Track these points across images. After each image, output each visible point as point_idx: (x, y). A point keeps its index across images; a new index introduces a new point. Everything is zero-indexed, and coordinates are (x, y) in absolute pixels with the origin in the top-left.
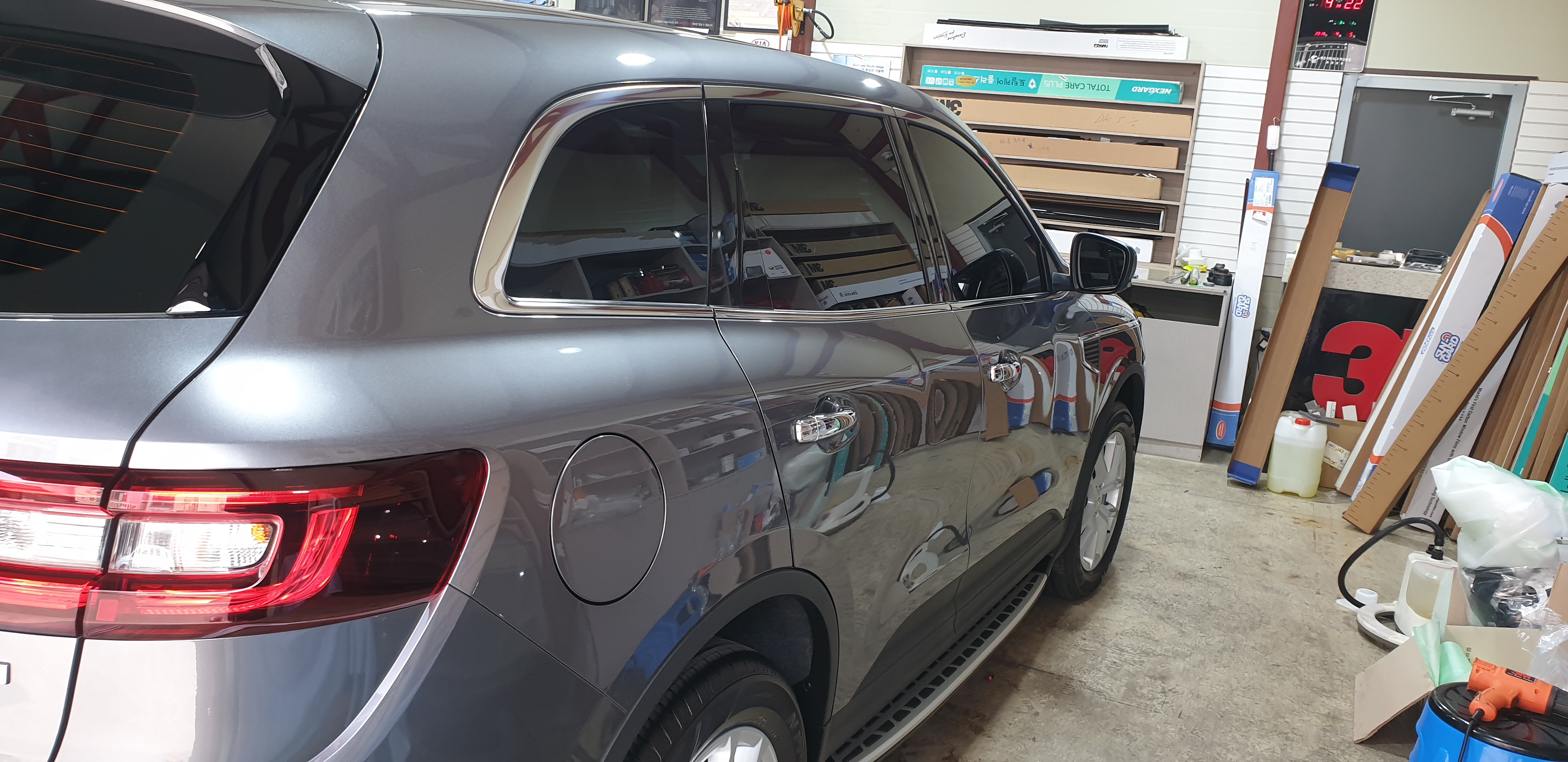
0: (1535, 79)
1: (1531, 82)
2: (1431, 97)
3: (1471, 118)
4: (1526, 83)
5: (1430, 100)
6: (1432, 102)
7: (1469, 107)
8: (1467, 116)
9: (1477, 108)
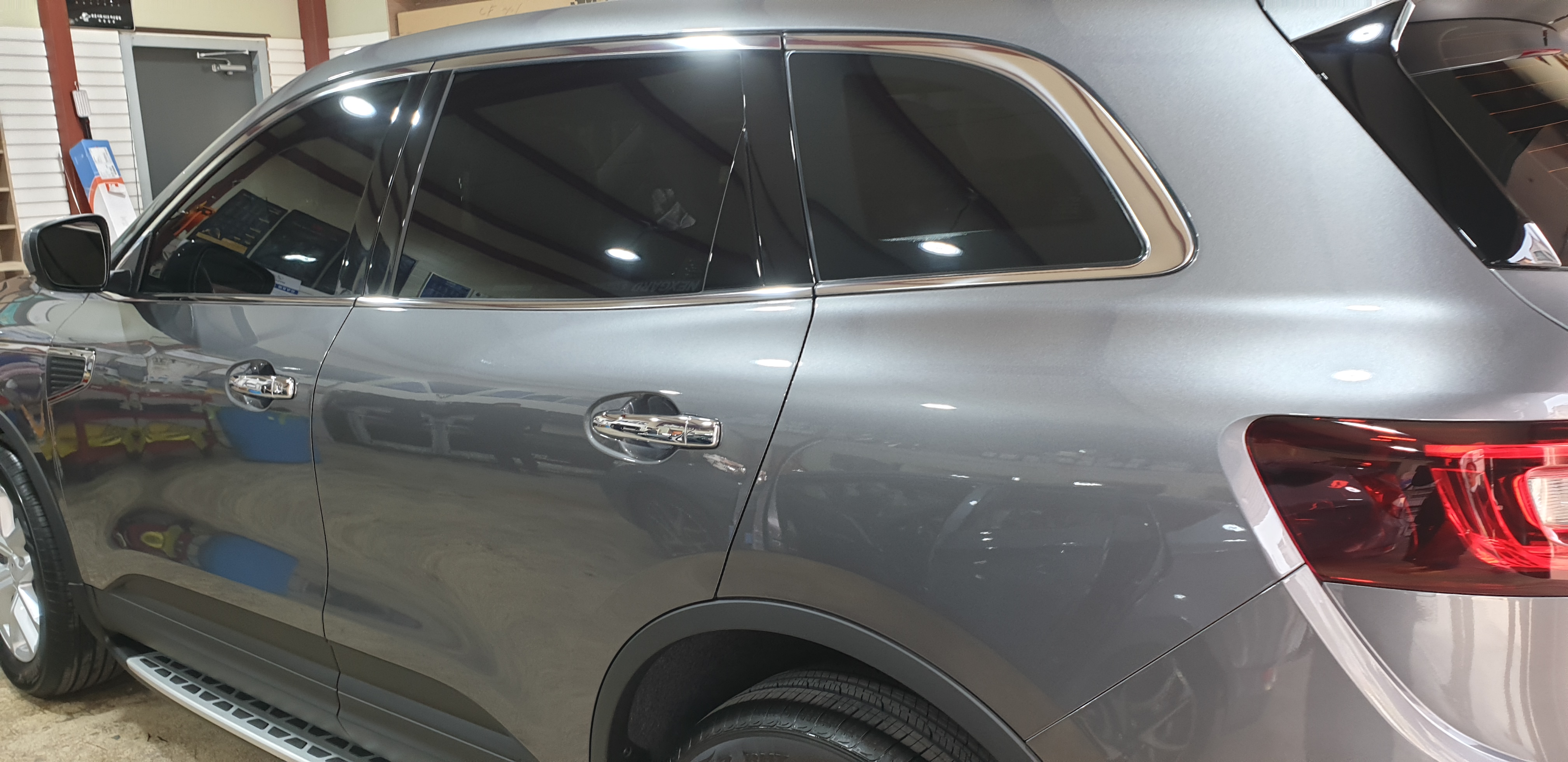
0: (269, 36)
1: (269, 39)
2: (198, 54)
3: (231, 73)
4: (262, 40)
5: (198, 57)
6: (201, 60)
7: (225, 63)
8: (226, 72)
9: (233, 64)
